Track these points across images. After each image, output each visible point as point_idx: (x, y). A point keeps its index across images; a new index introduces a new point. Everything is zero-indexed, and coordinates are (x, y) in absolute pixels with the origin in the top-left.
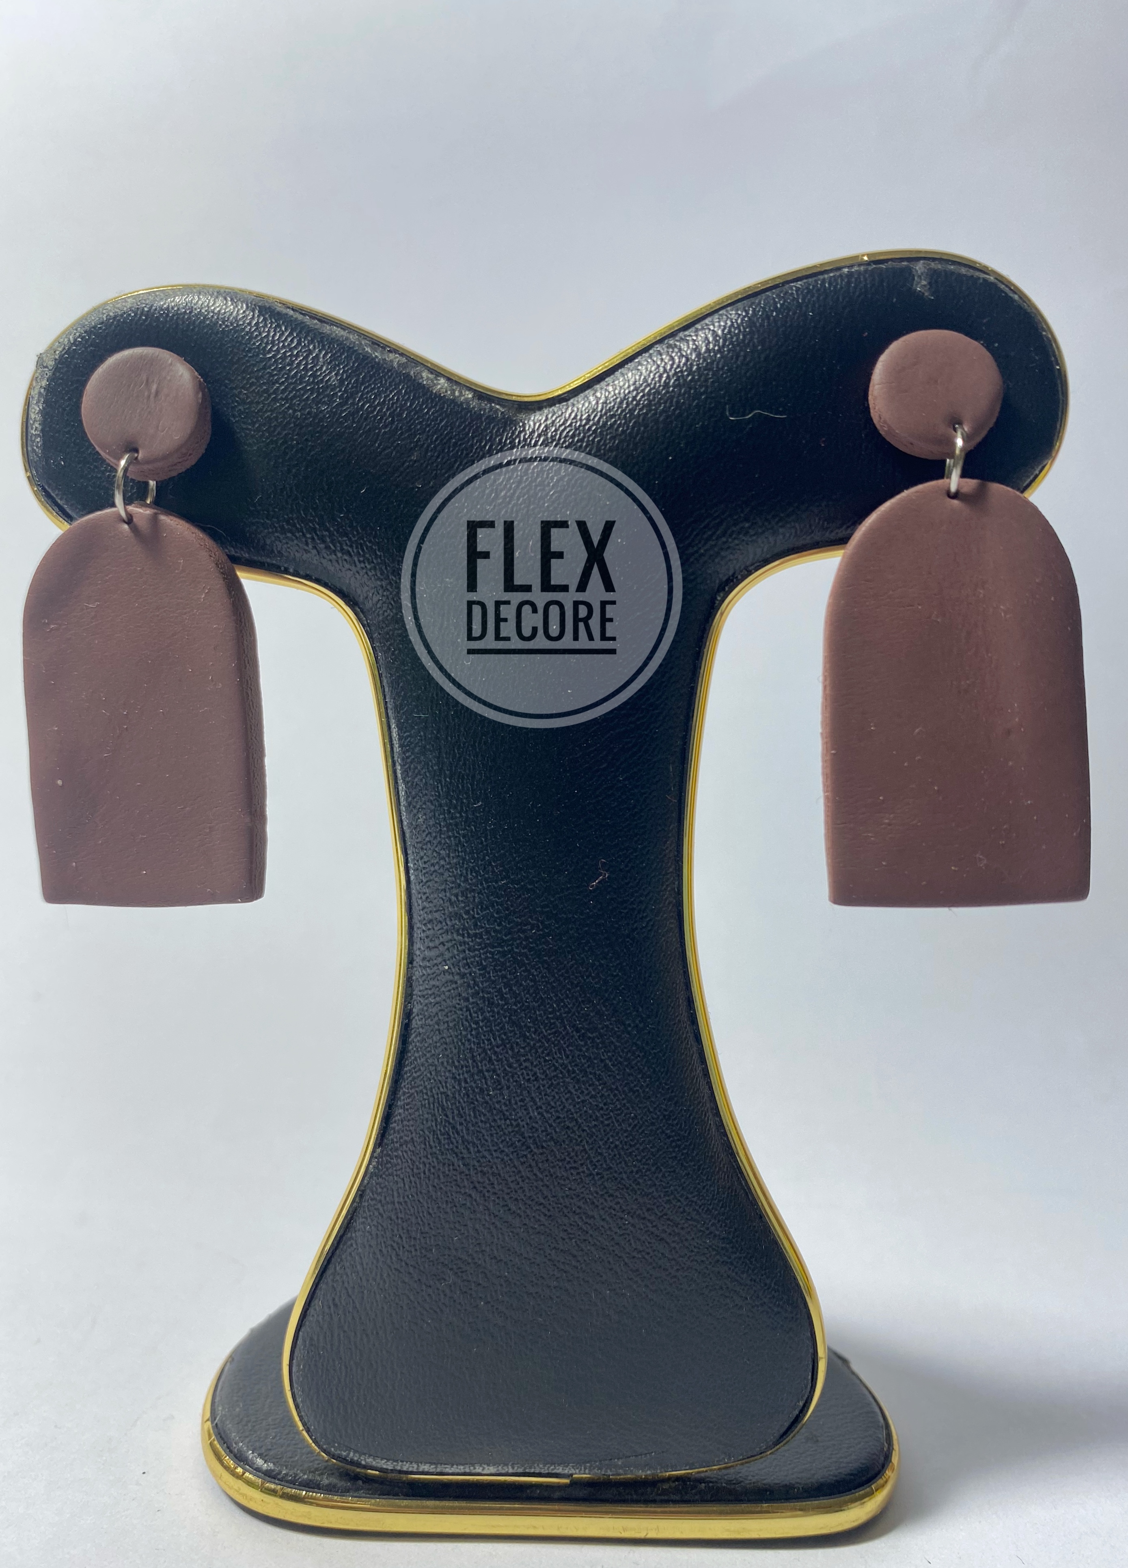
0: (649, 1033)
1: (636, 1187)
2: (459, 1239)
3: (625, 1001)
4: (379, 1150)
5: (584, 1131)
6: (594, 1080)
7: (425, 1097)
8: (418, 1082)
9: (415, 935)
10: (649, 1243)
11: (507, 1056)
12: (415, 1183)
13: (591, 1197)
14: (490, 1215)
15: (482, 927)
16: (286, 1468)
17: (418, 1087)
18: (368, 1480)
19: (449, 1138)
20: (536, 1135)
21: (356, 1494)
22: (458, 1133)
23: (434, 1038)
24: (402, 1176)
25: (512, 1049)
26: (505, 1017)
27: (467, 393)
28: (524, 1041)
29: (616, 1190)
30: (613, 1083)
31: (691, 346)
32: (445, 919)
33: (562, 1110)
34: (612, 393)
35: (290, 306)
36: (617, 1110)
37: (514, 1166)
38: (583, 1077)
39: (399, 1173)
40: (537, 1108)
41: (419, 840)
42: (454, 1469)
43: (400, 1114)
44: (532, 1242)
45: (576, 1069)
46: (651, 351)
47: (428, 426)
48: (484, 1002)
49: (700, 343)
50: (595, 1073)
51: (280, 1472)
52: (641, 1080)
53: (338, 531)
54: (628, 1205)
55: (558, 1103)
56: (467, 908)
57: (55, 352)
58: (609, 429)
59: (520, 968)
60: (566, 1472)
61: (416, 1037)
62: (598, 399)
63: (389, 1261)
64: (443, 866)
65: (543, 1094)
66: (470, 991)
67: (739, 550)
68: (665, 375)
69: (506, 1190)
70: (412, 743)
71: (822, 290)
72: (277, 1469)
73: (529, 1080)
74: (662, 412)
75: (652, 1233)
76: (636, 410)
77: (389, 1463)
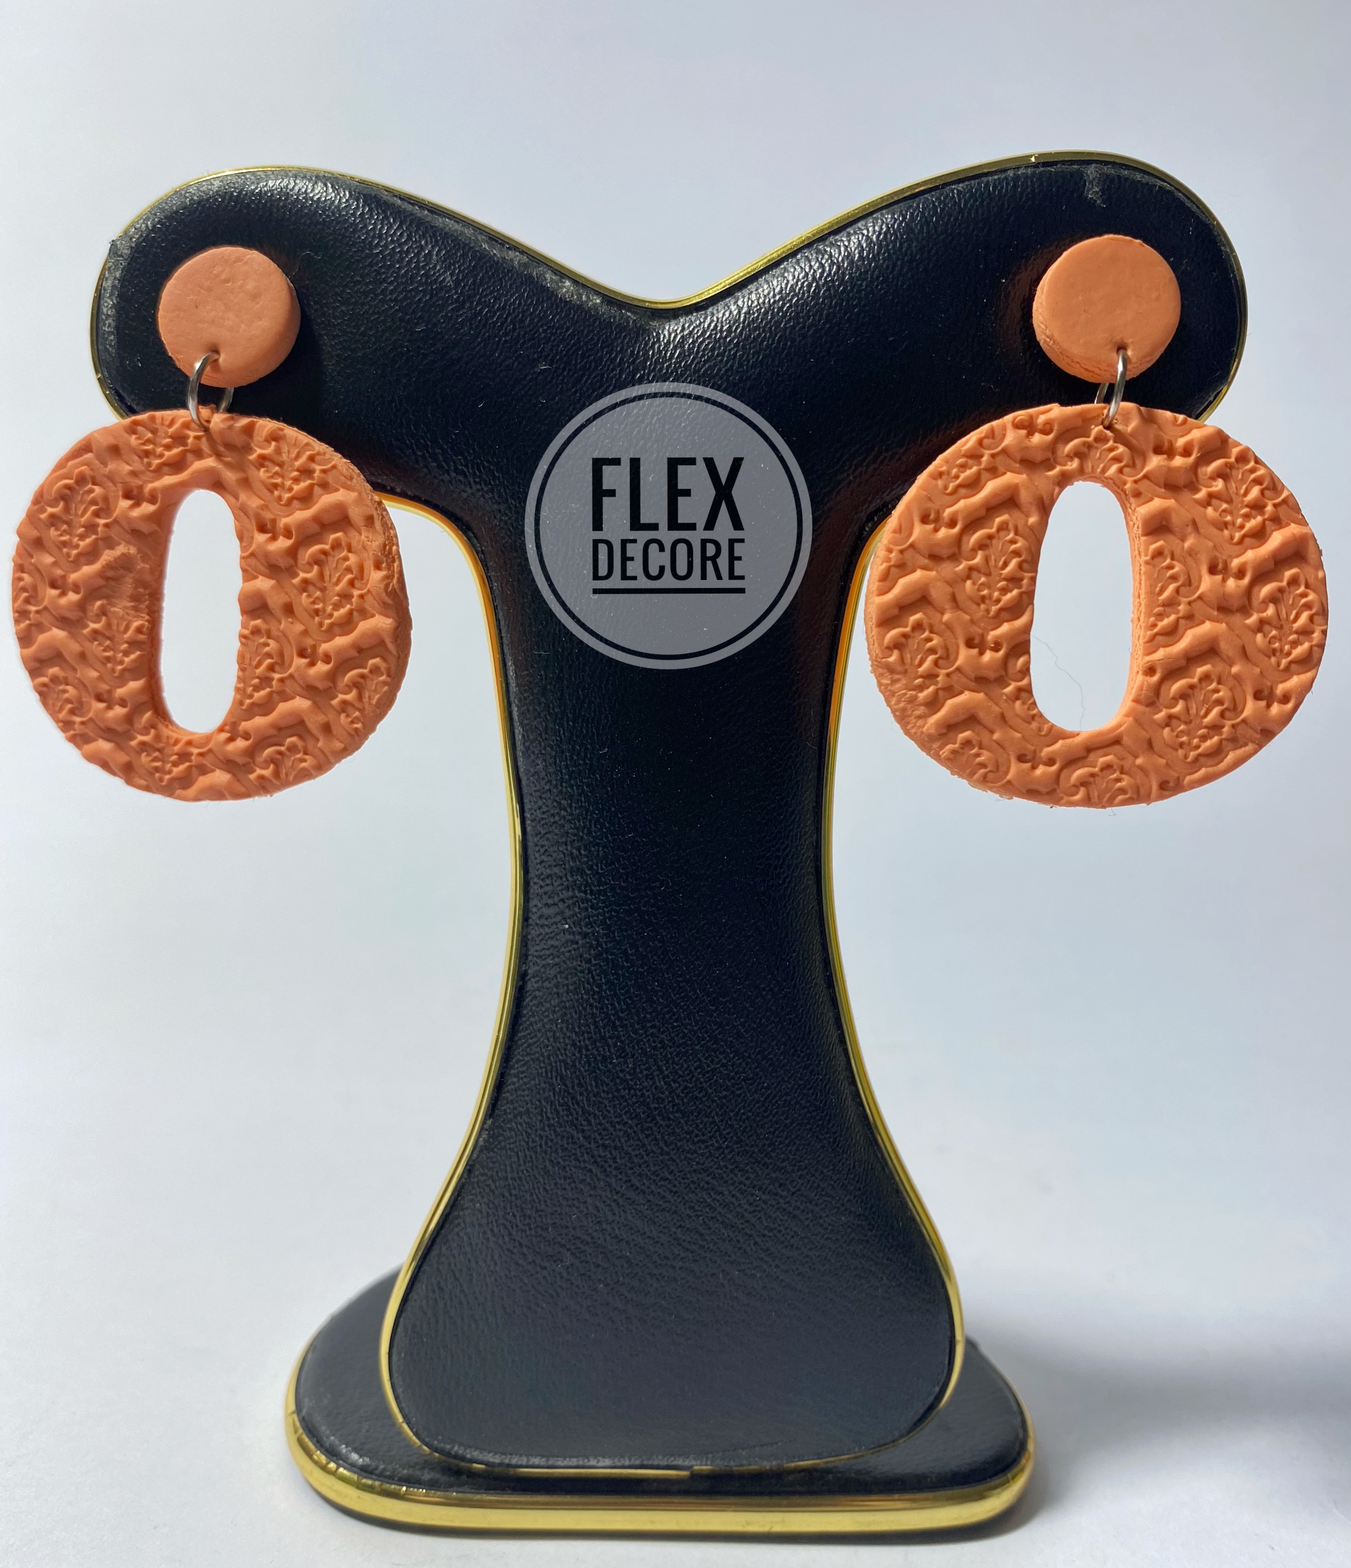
0: (785, 996)
1: (768, 1161)
2: (578, 1217)
3: (760, 963)
4: (489, 1122)
5: (713, 1101)
6: (725, 1047)
7: (542, 1065)
8: (534, 1049)
9: (532, 891)
10: (781, 1220)
11: (631, 1021)
12: (531, 1157)
13: (719, 1171)
14: (611, 1191)
15: (606, 884)
16: (384, 1462)
17: (534, 1054)
18: (472, 1475)
19: (568, 1110)
20: (662, 1106)
21: (460, 1489)
22: (578, 1103)
23: (553, 1002)
24: (516, 1150)
25: (637, 1014)
26: (630, 980)
27: (595, 297)
28: (651, 1006)
29: (747, 1164)
30: (746, 1051)
31: (842, 252)
32: (566, 875)
33: (691, 1079)
34: (756, 303)
35: (397, 194)
36: (749, 1079)
37: (639, 1140)
38: (713, 1044)
39: (512, 1146)
40: (664, 1078)
41: (538, 788)
42: (566, 1462)
43: (514, 1083)
44: (656, 1220)
45: (706, 1036)
46: (799, 256)
47: (552, 334)
48: (608, 964)
49: (853, 249)
50: (726, 1040)
51: (376, 1468)
52: (775, 1048)
53: (452, 449)
54: (759, 1180)
55: (686, 1072)
56: (590, 863)
57: (131, 239)
58: (752, 342)
59: (647, 928)
60: (686, 1463)
61: (531, 1001)
62: (740, 309)
63: (500, 1241)
64: (564, 817)
65: (670, 1061)
66: (592, 952)
68: (814, 285)
69: (629, 1165)
70: (531, 683)
71: (986, 194)
72: (374, 1464)
73: (655, 1048)
74: (811, 325)
75: (784, 1210)
76: (782, 322)
77: (497, 1456)
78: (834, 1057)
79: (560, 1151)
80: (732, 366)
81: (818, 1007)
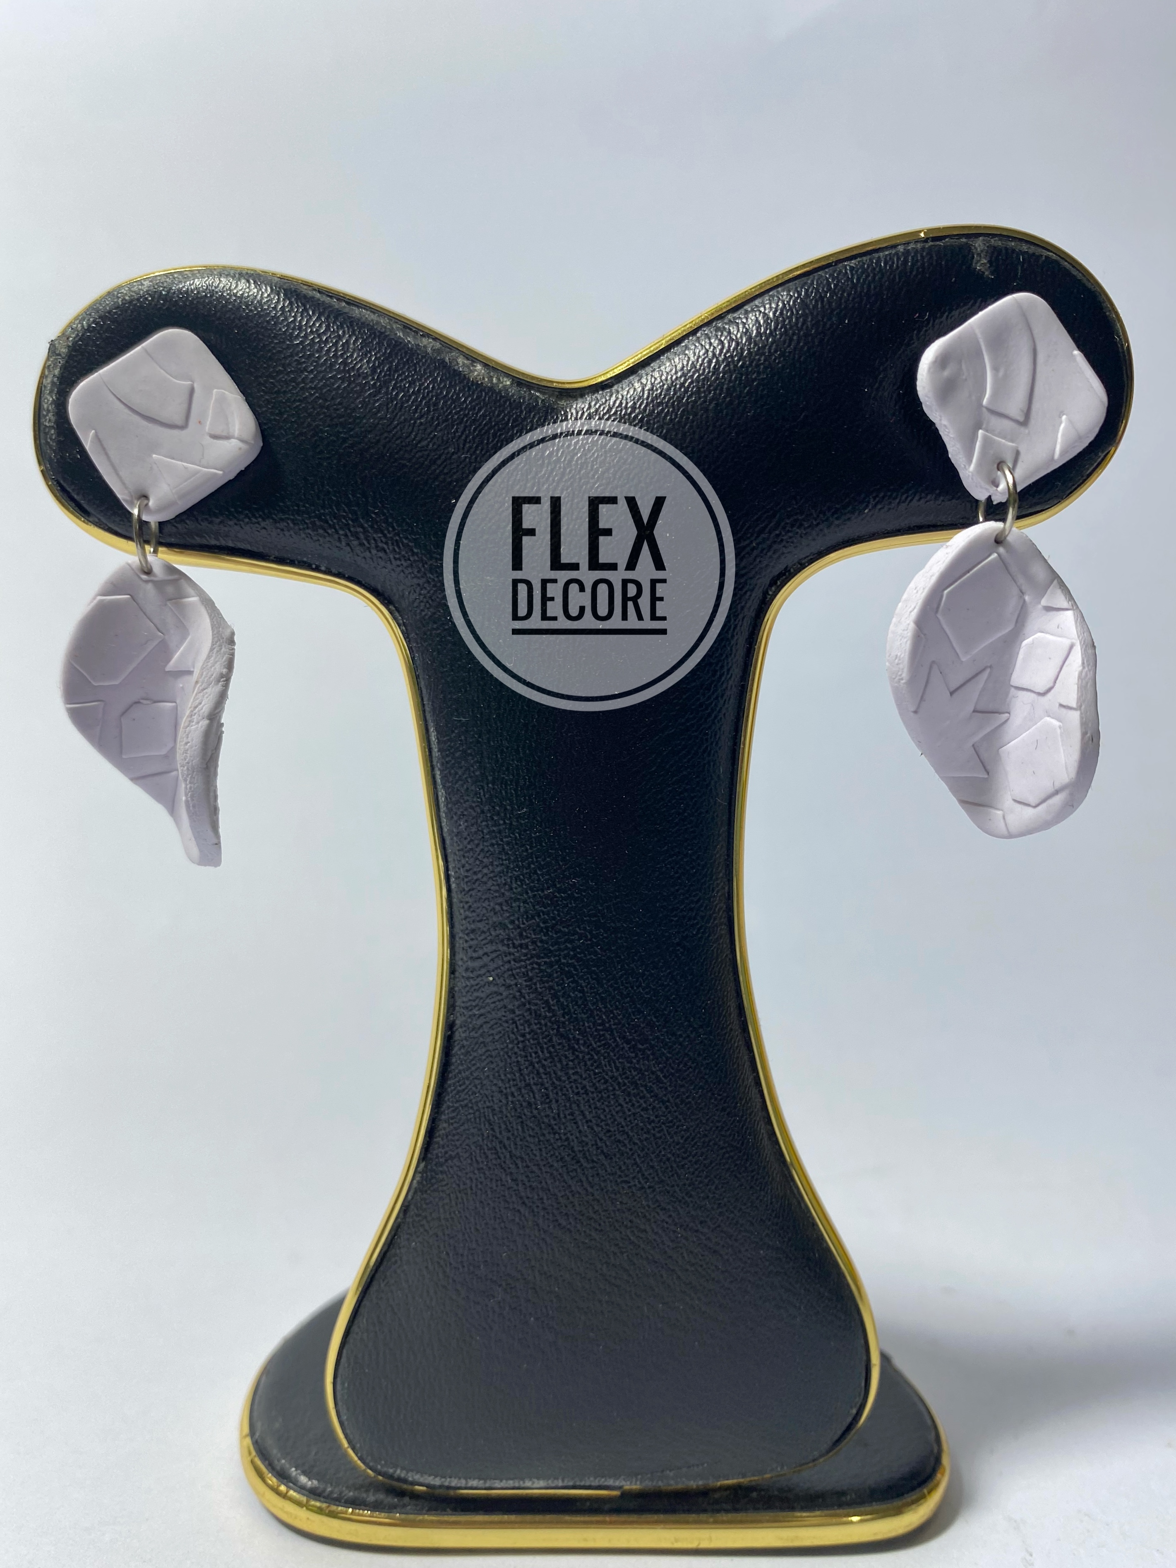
0: (701, 1042)
1: (689, 1200)
2: (508, 1255)
3: (676, 1011)
4: (422, 1165)
5: (635, 1144)
6: (645, 1092)
8: (463, 1095)
9: (457, 945)
10: (702, 1255)
11: (554, 1068)
12: (462, 1199)
13: (643, 1211)
14: (539, 1230)
15: (527, 937)
16: (331, 1485)
17: (463, 1101)
18: (415, 1496)
19: (497, 1153)
20: (586, 1149)
21: (403, 1510)
22: (505, 1148)
23: (479, 1051)
25: (560, 1061)
26: (553, 1029)
27: (505, 379)
28: (573, 1054)
29: (669, 1203)
30: (665, 1095)
31: (741, 329)
32: (489, 929)
33: (613, 1123)
34: (659, 380)
35: (316, 287)
36: (669, 1123)
37: (564, 1181)
38: (633, 1089)
40: (587, 1122)
41: (461, 847)
42: (503, 1484)
43: (445, 1129)
44: (583, 1257)
45: (626, 1081)
46: (699, 335)
47: (466, 415)
48: (531, 1014)
49: (751, 326)
50: (646, 1086)
51: (324, 1491)
52: (693, 1092)
53: (372, 527)
54: (681, 1218)
55: (609, 1116)
56: (512, 918)
57: (68, 339)
58: (656, 417)
59: (568, 979)
60: (617, 1483)
61: (460, 1049)
62: (644, 386)
63: (435, 1278)
64: (486, 874)
65: (593, 1107)
66: (517, 1003)
67: (792, 542)
68: (714, 361)
69: (556, 1205)
70: (452, 747)
71: (877, 269)
72: (322, 1486)
73: (578, 1093)
74: (711, 401)
75: (706, 1246)
76: (684, 398)
77: (437, 1479)
78: (750, 1099)
79: (489, 1192)
81: (734, 1052)
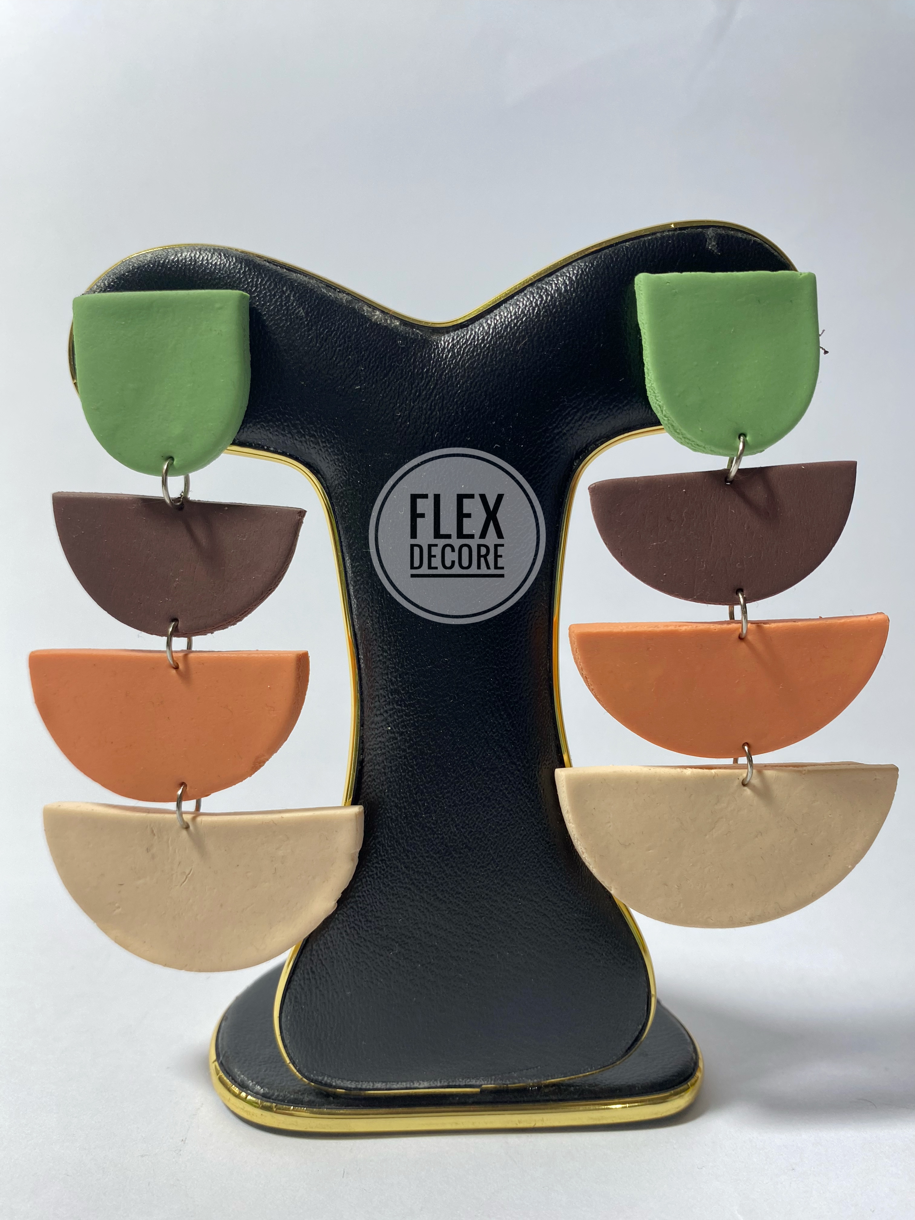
1: (526, 879)
2: (402, 920)
3: (516, 748)
5: (489, 840)
6: (496, 804)
9: (365, 706)
10: (536, 917)
11: (434, 789)
12: (370, 882)
13: (495, 887)
14: (424, 902)
15: (414, 699)
16: (278, 1090)
18: (336, 1096)
19: (394, 849)
20: (456, 844)
21: (329, 1107)
22: (400, 845)
23: (381, 778)
25: (437, 784)
26: (432, 762)
27: (396, 321)
28: (446, 779)
29: (513, 881)
30: (509, 807)
31: (554, 287)
32: (388, 694)
33: (474, 826)
34: (499, 321)
35: (266, 259)
36: (512, 825)
37: (441, 867)
38: (488, 802)
40: (456, 826)
41: (368, 638)
42: (399, 1086)
44: (454, 920)
45: (483, 797)
46: (525, 292)
47: (370, 345)
48: (417, 752)
49: (560, 285)
50: (496, 800)
51: (273, 1094)
52: (528, 803)
53: (306, 420)
54: (521, 891)
55: (471, 822)
56: (404, 686)
58: (498, 346)
59: (442, 727)
60: (478, 1083)
61: (367, 778)
62: (489, 325)
64: (386, 657)
65: (460, 815)
66: (407, 745)
67: (590, 429)
68: (536, 309)
69: (435, 884)
70: (361, 570)
71: (644, 247)
72: (271, 1092)
73: (450, 806)
74: (535, 335)
75: (538, 911)
76: (517, 332)
77: (353, 1083)
79: (389, 877)
80: (485, 363)
